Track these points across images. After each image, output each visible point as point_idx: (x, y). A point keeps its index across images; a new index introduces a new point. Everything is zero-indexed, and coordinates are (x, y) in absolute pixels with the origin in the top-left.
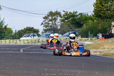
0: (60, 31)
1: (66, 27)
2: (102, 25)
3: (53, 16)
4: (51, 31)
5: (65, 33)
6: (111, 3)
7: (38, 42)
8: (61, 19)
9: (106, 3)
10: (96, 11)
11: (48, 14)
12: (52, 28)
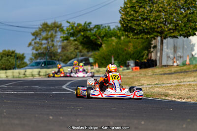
0: (62, 56)
1: (71, 51)
2: (134, 46)
3: (49, 31)
4: (45, 57)
5: (70, 60)
6: (150, 7)
7: (23, 76)
8: (62, 35)
9: (141, 7)
10: (124, 21)
11: (41, 27)
12: (47, 51)
